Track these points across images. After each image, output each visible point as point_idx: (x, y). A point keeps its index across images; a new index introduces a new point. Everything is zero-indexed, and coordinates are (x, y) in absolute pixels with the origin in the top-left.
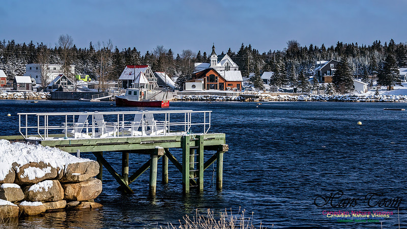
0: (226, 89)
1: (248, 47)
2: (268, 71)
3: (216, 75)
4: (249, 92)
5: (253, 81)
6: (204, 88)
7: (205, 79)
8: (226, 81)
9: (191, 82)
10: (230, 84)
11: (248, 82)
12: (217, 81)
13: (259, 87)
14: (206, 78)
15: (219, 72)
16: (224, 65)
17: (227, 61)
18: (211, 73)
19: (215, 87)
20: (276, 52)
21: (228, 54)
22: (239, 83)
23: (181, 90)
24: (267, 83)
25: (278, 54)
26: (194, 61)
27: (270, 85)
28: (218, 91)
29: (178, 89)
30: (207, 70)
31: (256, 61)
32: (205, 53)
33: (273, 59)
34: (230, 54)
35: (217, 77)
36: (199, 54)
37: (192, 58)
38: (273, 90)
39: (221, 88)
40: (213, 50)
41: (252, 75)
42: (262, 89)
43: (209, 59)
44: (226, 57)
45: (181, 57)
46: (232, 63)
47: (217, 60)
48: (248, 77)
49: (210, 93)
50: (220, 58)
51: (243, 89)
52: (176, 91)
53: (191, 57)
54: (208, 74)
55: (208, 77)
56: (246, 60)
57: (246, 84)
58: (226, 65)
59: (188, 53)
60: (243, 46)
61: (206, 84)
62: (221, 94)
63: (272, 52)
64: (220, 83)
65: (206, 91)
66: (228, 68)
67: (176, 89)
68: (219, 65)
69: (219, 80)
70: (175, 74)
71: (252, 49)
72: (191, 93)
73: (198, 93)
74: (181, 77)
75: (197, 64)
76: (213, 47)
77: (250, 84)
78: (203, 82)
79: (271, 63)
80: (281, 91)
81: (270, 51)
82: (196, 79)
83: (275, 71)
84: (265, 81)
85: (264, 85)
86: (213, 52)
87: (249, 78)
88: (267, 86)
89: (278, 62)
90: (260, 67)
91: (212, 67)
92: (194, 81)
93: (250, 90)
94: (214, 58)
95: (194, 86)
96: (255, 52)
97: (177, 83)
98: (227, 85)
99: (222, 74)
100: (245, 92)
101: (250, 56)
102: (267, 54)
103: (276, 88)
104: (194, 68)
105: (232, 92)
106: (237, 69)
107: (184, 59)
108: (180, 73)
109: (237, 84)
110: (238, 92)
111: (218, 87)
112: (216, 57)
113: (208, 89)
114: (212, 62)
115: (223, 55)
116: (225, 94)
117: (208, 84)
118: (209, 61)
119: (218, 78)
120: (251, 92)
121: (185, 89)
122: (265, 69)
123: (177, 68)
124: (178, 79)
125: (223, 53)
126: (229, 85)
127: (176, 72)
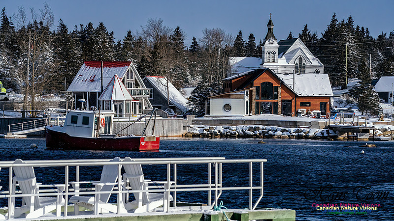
0: (297, 114)
1: (346, 21)
2: (390, 75)
3: (275, 84)
4: (346, 119)
5: (355, 97)
6: (249, 110)
7: (251, 92)
8: (296, 96)
9: (221, 97)
10: (306, 102)
11: (344, 99)
12: (276, 97)
13: (370, 108)
14: (254, 89)
15: (281, 76)
16: (291, 63)
17: (299, 53)
18: (264, 78)
19: (273, 110)
21: (301, 37)
22: (324, 101)
23: (201, 114)
24: (387, 101)
26: (228, 53)
28: (279, 117)
29: (194, 113)
30: (257, 73)
31: (362, 52)
32: (251, 37)
34: (306, 38)
35: (276, 89)
36: (239, 37)
37: (224, 47)
39: (286, 111)
40: (269, 29)
41: (353, 82)
42: (375, 113)
44: (298, 44)
45: (201, 44)
46: (310, 56)
47: (276, 50)
48: (344, 87)
49: (262, 122)
50: (284, 47)
51: (334, 113)
52: (191, 118)
53: (223, 45)
54: (257, 82)
55: (257, 88)
56: (342, 51)
57: (340, 102)
58: (297, 61)
59: (216, 35)
60: (334, 21)
61: (254, 102)
62: (286, 124)
64: (283, 101)
65: (254, 117)
66: (300, 69)
67: (191, 112)
68: (282, 61)
69: (282, 95)
70: (187, 81)
71: (355, 27)
72: (222, 122)
73: (237, 122)
74: (200, 87)
75: (235, 61)
76: (270, 23)
77: (349, 102)
78: (247, 99)
82: (231, 91)
84: (384, 96)
85: (381, 105)
86: (270, 35)
87: (347, 91)
88: (387, 108)
90: (370, 65)
91: (267, 64)
92: (229, 96)
93: (350, 116)
94: (271, 46)
95: (227, 107)
96: (361, 35)
97: (192, 99)
98: (298, 104)
99: (288, 81)
100: (338, 120)
101: (351, 42)
102: (387, 36)
104: (227, 68)
105: (309, 120)
106: (322, 70)
107: (207, 50)
108: (199, 79)
109: (321, 104)
110: (322, 120)
111: (280, 110)
112: (276, 44)
113: (257, 113)
114: (266, 56)
115: (291, 40)
116: (295, 124)
117: (257, 103)
118: (258, 53)
119: (280, 90)
120: (351, 120)
121: (208, 113)
122: (384, 71)
123: (192, 67)
124: (194, 92)
125: (290, 36)
126: (303, 104)
127: (190, 78)
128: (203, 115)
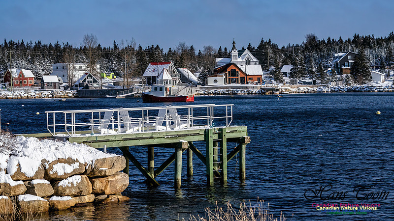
0: (247, 83)
1: (268, 41)
2: (287, 64)
3: (237, 70)
4: (269, 85)
5: (273, 75)
6: (226, 82)
7: (226, 74)
8: (247, 75)
9: (213, 77)
10: (251, 78)
11: (268, 76)
12: (238, 76)
13: (279, 80)
14: (227, 72)
15: (239, 66)
16: (244, 60)
17: (247, 56)
18: (232, 67)
19: (236, 81)
20: (295, 45)
21: (248, 48)
22: (259, 77)
23: (203, 85)
24: (286, 76)
25: (297, 48)
26: (215, 57)
27: (290, 78)
28: (239, 85)
29: (201, 84)
30: (229, 65)
31: (275, 55)
32: (226, 49)
33: (292, 52)
34: (250, 49)
36: (220, 49)
38: (293, 83)
39: (242, 82)
40: (234, 45)
41: (272, 68)
42: (282, 82)
43: (229, 54)
44: (247, 52)
45: (202, 53)
46: (252, 57)
47: (237, 55)
48: (268, 70)
49: (232, 87)
50: (240, 53)
51: (264, 82)
52: (199, 86)
53: (213, 53)
54: (229, 69)
55: (229, 72)
56: (266, 54)
57: (266, 77)
58: (247, 59)
59: (209, 49)
60: (262, 41)
61: (228, 78)
62: (243, 88)
63: (291, 46)
64: (241, 77)
65: (228, 85)
66: (248, 62)
67: (199, 84)
68: (240, 59)
69: (240, 75)
70: (197, 70)
71: (272, 44)
72: (213, 88)
73: (220, 88)
74: (203, 72)
75: (218, 60)
76: (234, 43)
77: (270, 77)
78: (224, 77)
79: (290, 57)
80: (301, 83)
81: (289, 45)
82: (217, 73)
83: (294, 64)
84: (285, 74)
85: (284, 78)
86: (234, 48)
87: (269, 72)
88: (287, 79)
89: (297, 56)
90: (279, 60)
91: (233, 61)
92: (216, 76)
93: (271, 84)
94: (235, 53)
95: (216, 81)
96: (274, 47)
97: (199, 78)
98: (248, 78)
99: (243, 68)
100: (266, 85)
101: (270, 50)
102: (286, 48)
103: (296, 81)
104: (215, 63)
105: (253, 86)
106: (258, 63)
107: (206, 55)
108: (202, 69)
110: (259, 86)
111: (239, 82)
112: (237, 52)
113: (229, 83)
114: (233, 57)
115: (243, 50)
116: (246, 88)
118: (229, 56)
119: (239, 73)
120: (271, 85)
121: (207, 84)
122: (285, 63)
123: (199, 63)
124: (200, 75)
125: (243, 48)
126: (250, 79)
127: (198, 68)
128: (205, 85)
